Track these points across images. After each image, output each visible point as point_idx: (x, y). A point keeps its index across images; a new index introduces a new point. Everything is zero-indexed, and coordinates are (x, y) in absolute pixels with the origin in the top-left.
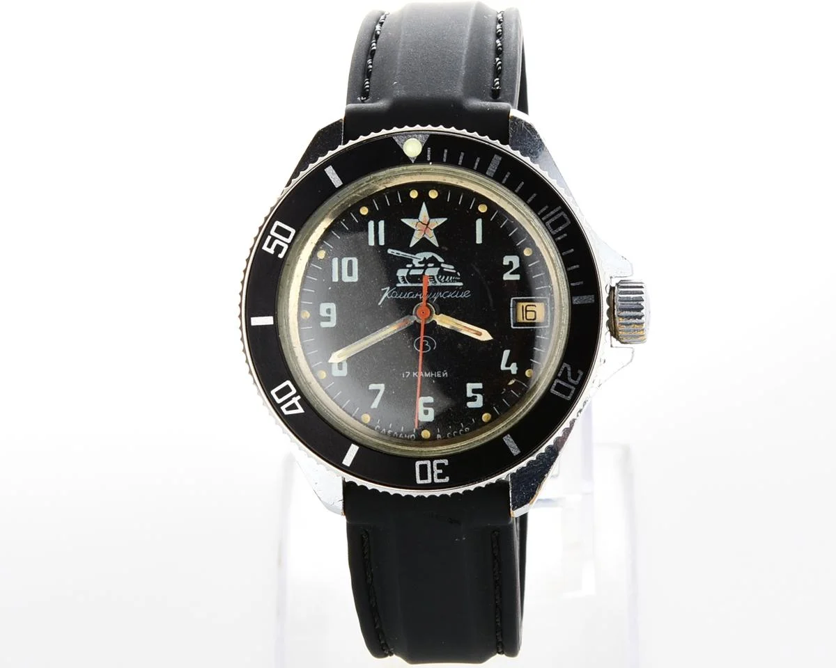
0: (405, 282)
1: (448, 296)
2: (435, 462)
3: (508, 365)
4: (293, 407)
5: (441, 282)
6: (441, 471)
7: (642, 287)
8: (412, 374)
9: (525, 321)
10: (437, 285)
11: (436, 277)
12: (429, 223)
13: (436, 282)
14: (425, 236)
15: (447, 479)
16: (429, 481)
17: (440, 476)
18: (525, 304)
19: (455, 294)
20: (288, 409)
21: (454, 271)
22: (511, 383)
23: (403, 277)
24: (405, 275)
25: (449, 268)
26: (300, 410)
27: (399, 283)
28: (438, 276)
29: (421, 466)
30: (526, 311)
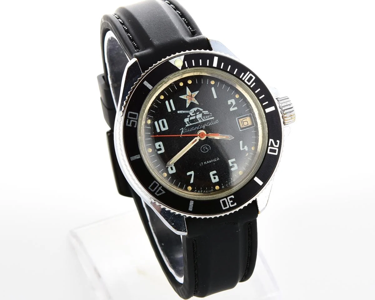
0: (189, 124)
1: (209, 125)
2: (228, 198)
3: (243, 147)
4: (160, 192)
5: (204, 119)
6: (232, 201)
7: (288, 98)
8: (204, 163)
9: (244, 126)
10: (203, 121)
11: (202, 118)
12: (191, 95)
13: (202, 120)
14: (192, 101)
15: (235, 204)
16: (228, 207)
17: (232, 204)
18: (242, 119)
19: (212, 123)
20: (158, 193)
21: (209, 113)
22: (247, 155)
23: (188, 122)
24: (188, 121)
25: (206, 112)
26: (164, 192)
27: (187, 125)
28: (202, 117)
29: (222, 201)
30: (243, 122)
